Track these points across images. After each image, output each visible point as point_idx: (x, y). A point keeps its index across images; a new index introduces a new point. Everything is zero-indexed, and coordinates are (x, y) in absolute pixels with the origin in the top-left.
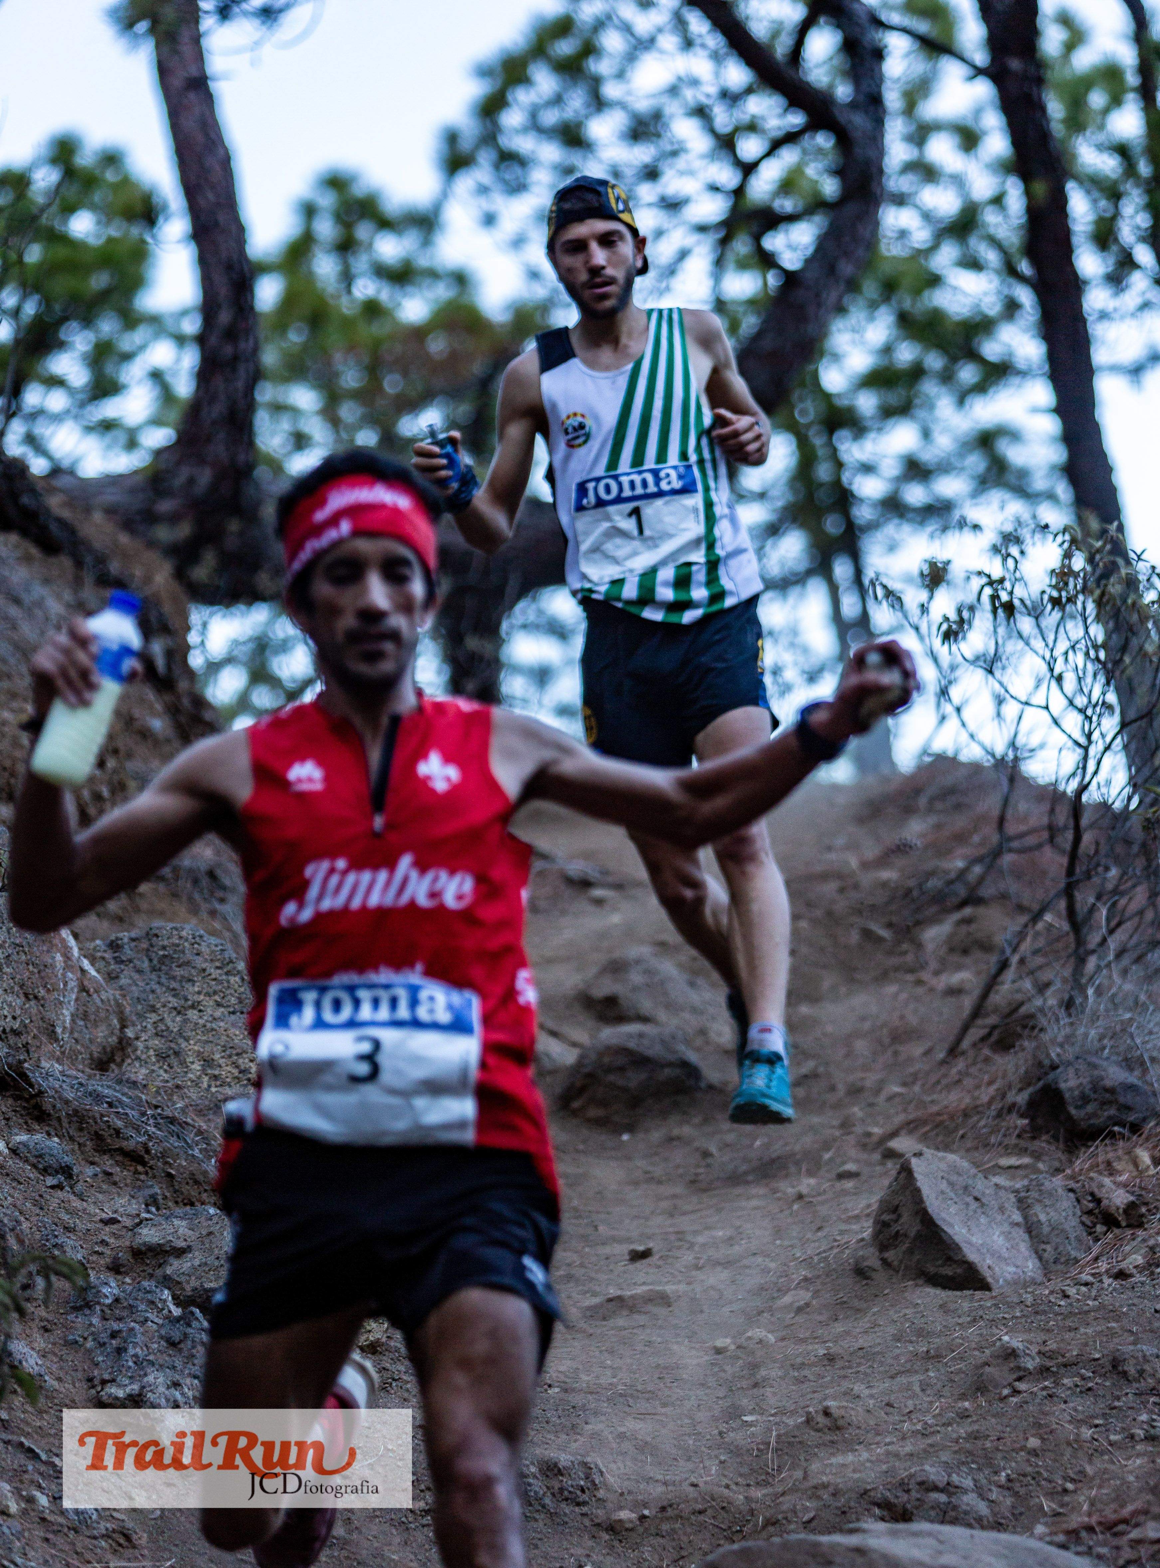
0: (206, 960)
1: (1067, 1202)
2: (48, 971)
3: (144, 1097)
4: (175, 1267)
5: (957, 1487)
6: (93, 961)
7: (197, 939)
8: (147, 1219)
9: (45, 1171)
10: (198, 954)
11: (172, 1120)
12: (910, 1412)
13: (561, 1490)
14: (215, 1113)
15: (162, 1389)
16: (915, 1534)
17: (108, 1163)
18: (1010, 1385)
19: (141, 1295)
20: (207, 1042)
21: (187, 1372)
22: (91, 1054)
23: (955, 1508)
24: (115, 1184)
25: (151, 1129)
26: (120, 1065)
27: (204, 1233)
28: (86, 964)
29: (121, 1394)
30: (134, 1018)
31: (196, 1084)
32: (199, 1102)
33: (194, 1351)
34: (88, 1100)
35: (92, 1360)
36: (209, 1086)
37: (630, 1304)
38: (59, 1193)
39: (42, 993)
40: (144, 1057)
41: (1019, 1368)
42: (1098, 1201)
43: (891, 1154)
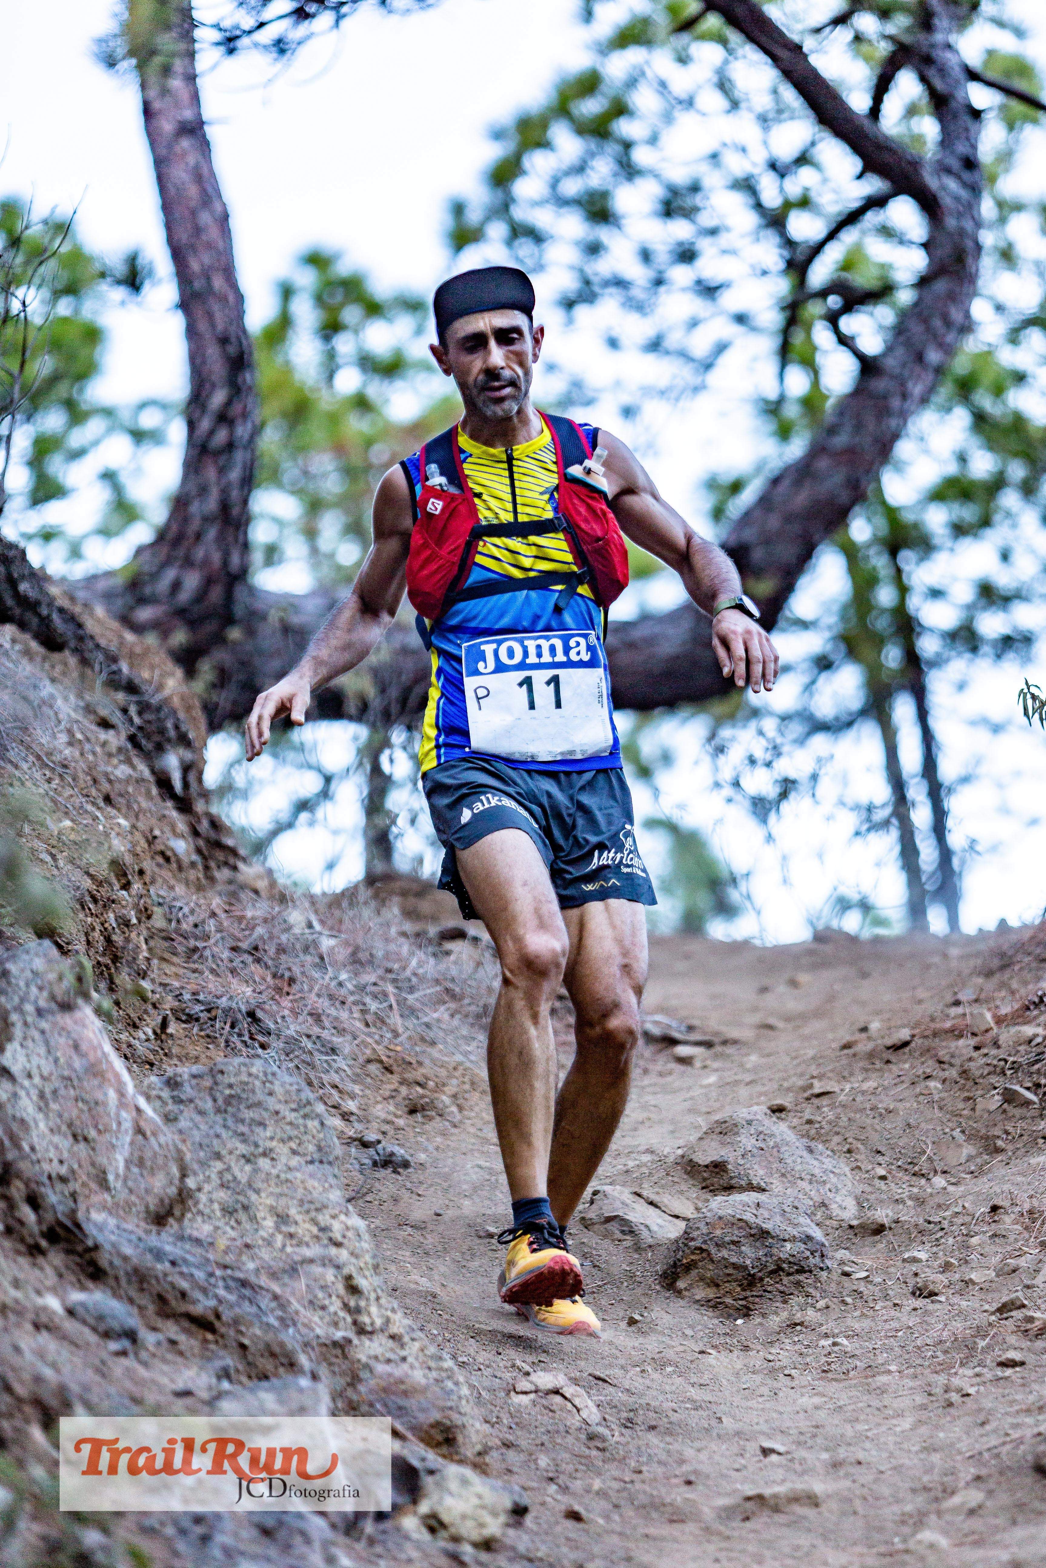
0: (280, 1101)
2: (100, 1109)
3: (211, 1256)
6: (148, 1098)
7: (270, 1077)
8: (227, 1393)
9: (107, 1335)
10: (270, 1094)
11: (244, 1283)
14: (291, 1277)
17: (172, 1329)
20: (281, 1195)
22: (147, 1207)
24: (181, 1354)
25: (221, 1292)
26: (180, 1220)
27: (296, 1407)
28: (142, 1102)
30: (195, 1166)
31: (269, 1243)
32: (272, 1263)
34: (149, 1257)
36: (284, 1246)
37: (772, 1502)
38: (124, 1361)
39: (92, 1133)
40: (207, 1211)
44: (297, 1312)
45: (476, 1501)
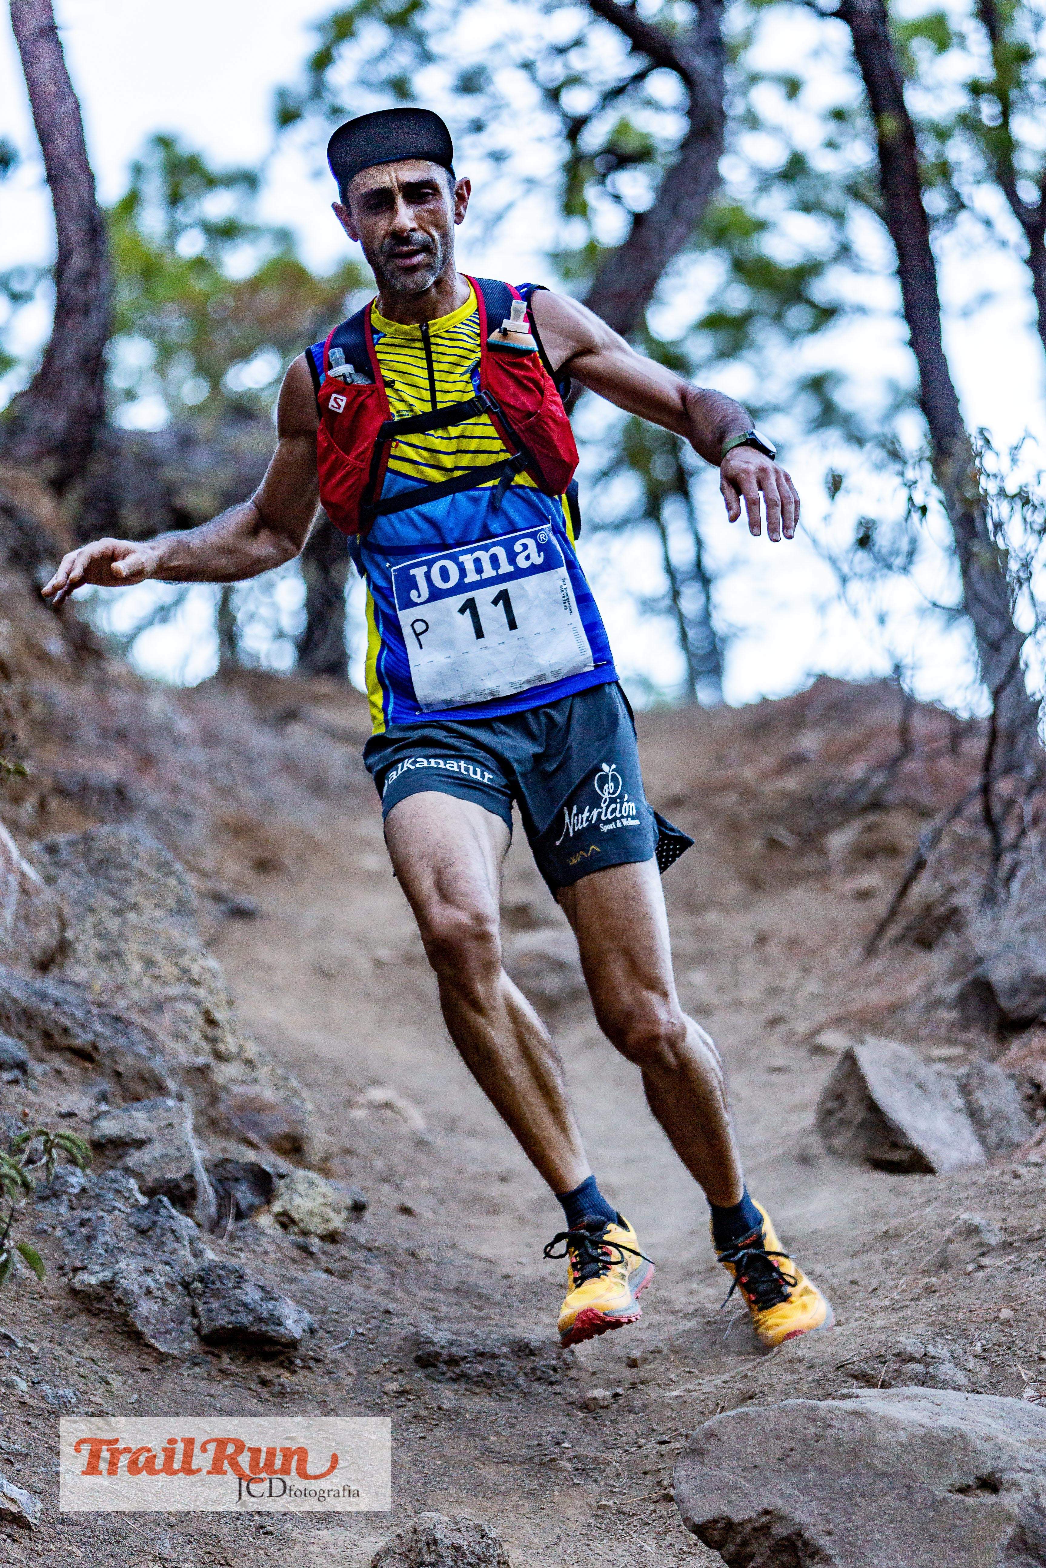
0: (144, 863)
1: (1008, 1088)
3: (89, 996)
4: (135, 1158)
5: (934, 1358)
6: (31, 862)
7: (135, 842)
8: (105, 1112)
10: (135, 856)
11: (117, 1019)
12: (875, 1290)
13: (534, 1370)
14: (157, 1012)
15: (134, 1275)
16: (908, 1398)
17: (57, 1061)
18: (974, 1260)
19: (107, 1183)
20: (146, 942)
21: (157, 1258)
22: (32, 956)
23: (933, 1377)
24: (65, 1081)
25: (98, 1027)
26: (61, 966)
27: (164, 1123)
28: (26, 867)
29: (93, 1280)
30: (73, 920)
31: (138, 983)
32: (140, 1002)
33: (163, 1238)
34: (35, 999)
35: (62, 1248)
36: (150, 986)
38: (16, 1089)
40: (84, 959)
41: (981, 1244)
42: (1038, 1087)
43: (819, 1050)
44: (163, 1044)
45: (321, 1200)
